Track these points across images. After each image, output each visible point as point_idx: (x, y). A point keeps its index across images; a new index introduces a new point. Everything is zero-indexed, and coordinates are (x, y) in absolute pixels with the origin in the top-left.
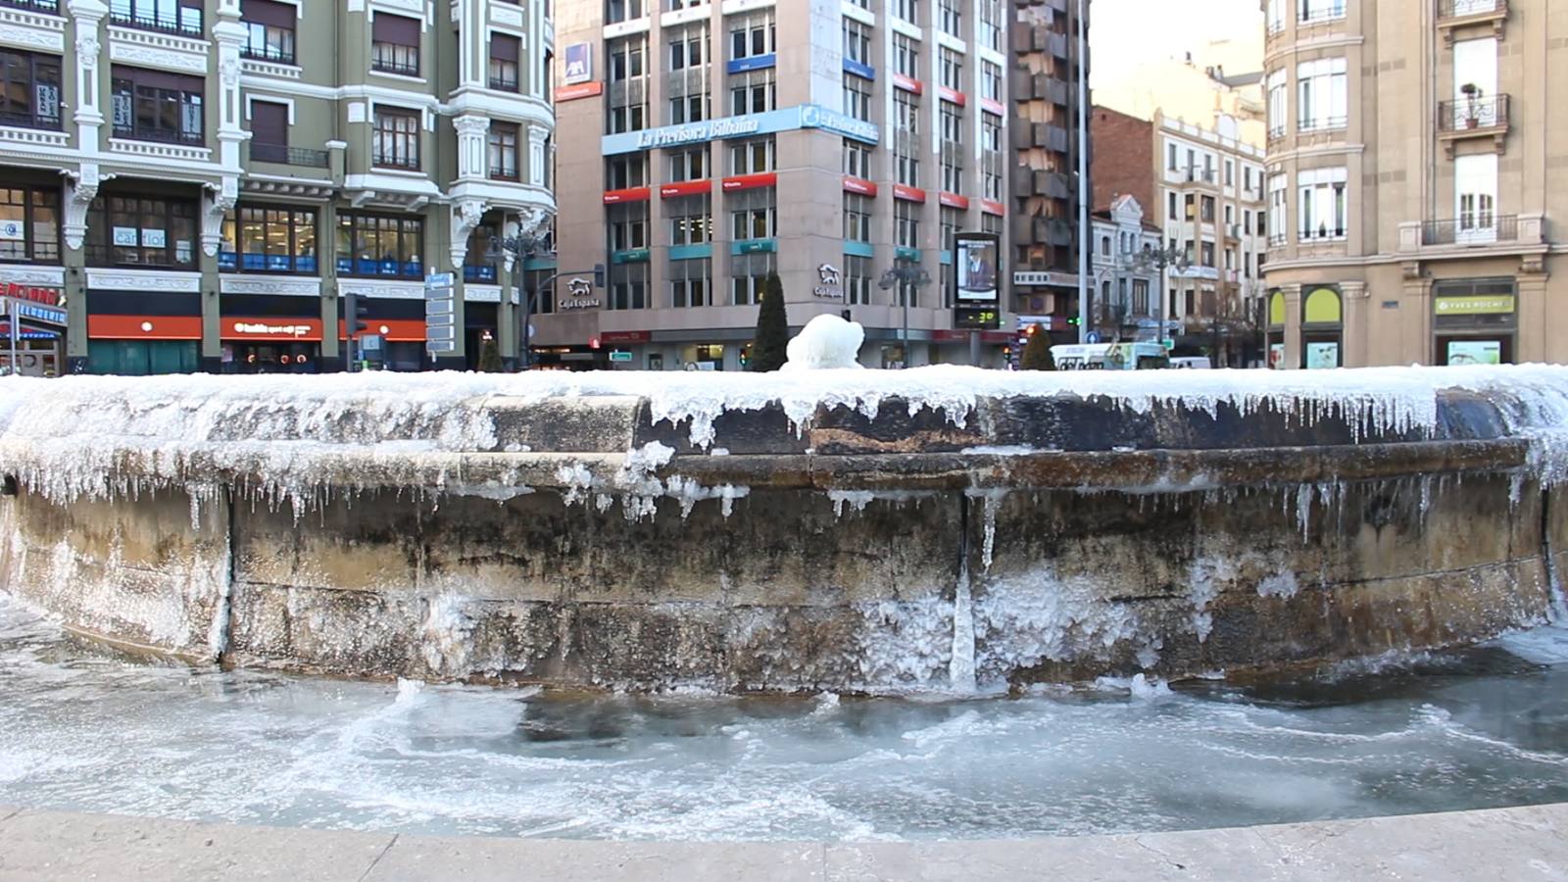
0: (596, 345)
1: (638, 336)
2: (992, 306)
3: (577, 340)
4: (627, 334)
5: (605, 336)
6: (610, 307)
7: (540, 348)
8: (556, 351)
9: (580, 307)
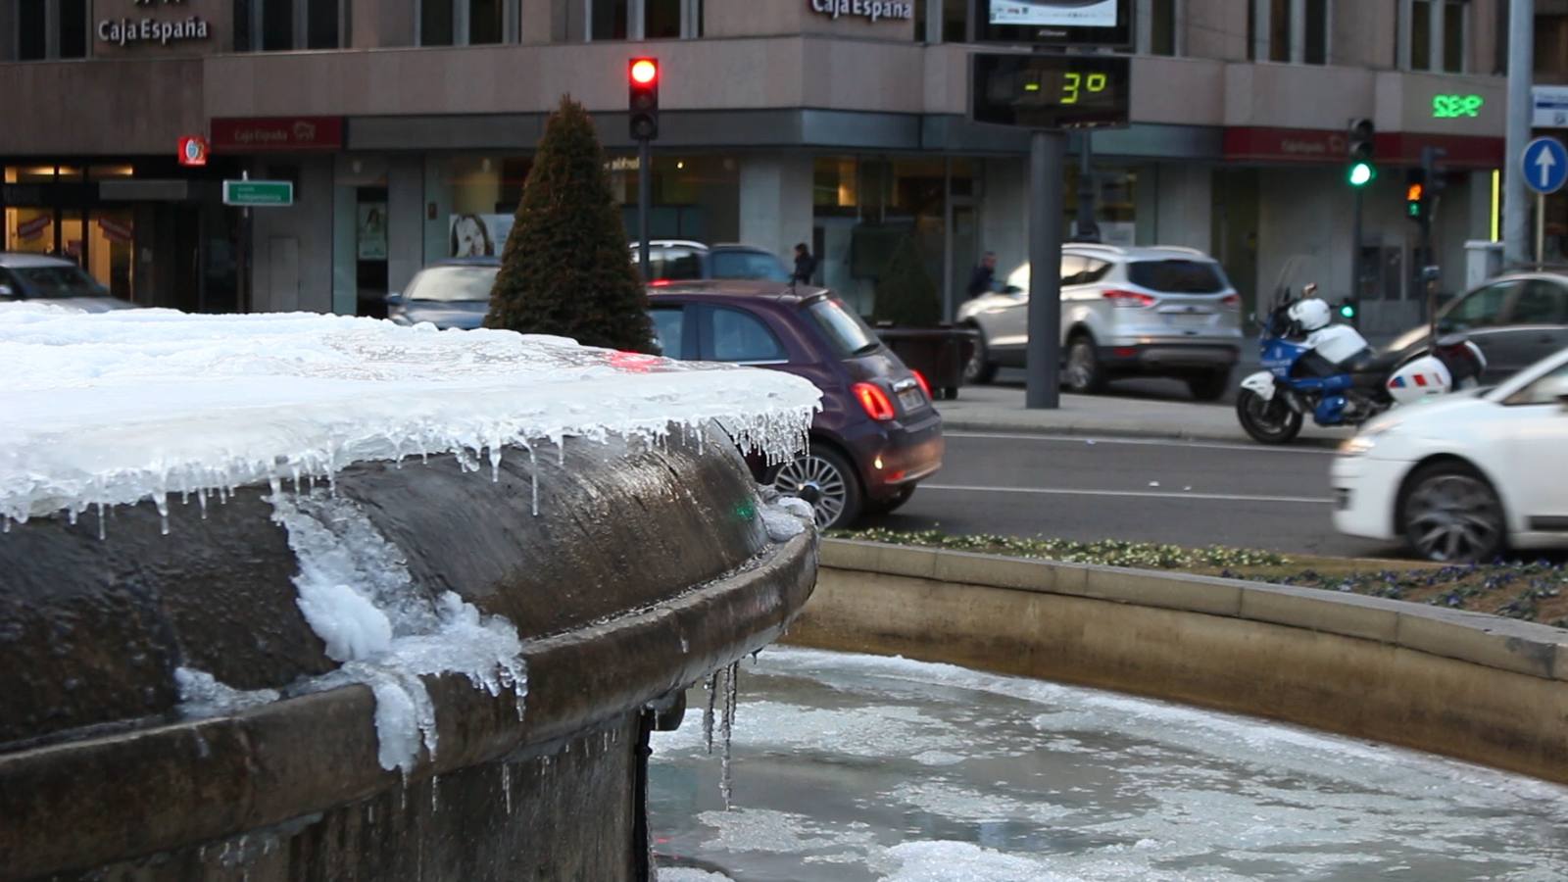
0: (194, 155)
1: (312, 128)
2: (1106, 51)
3: (147, 141)
4: (284, 123)
5: (222, 129)
6: (241, 41)
7: (55, 161)
8: (95, 171)
9: (154, 41)
